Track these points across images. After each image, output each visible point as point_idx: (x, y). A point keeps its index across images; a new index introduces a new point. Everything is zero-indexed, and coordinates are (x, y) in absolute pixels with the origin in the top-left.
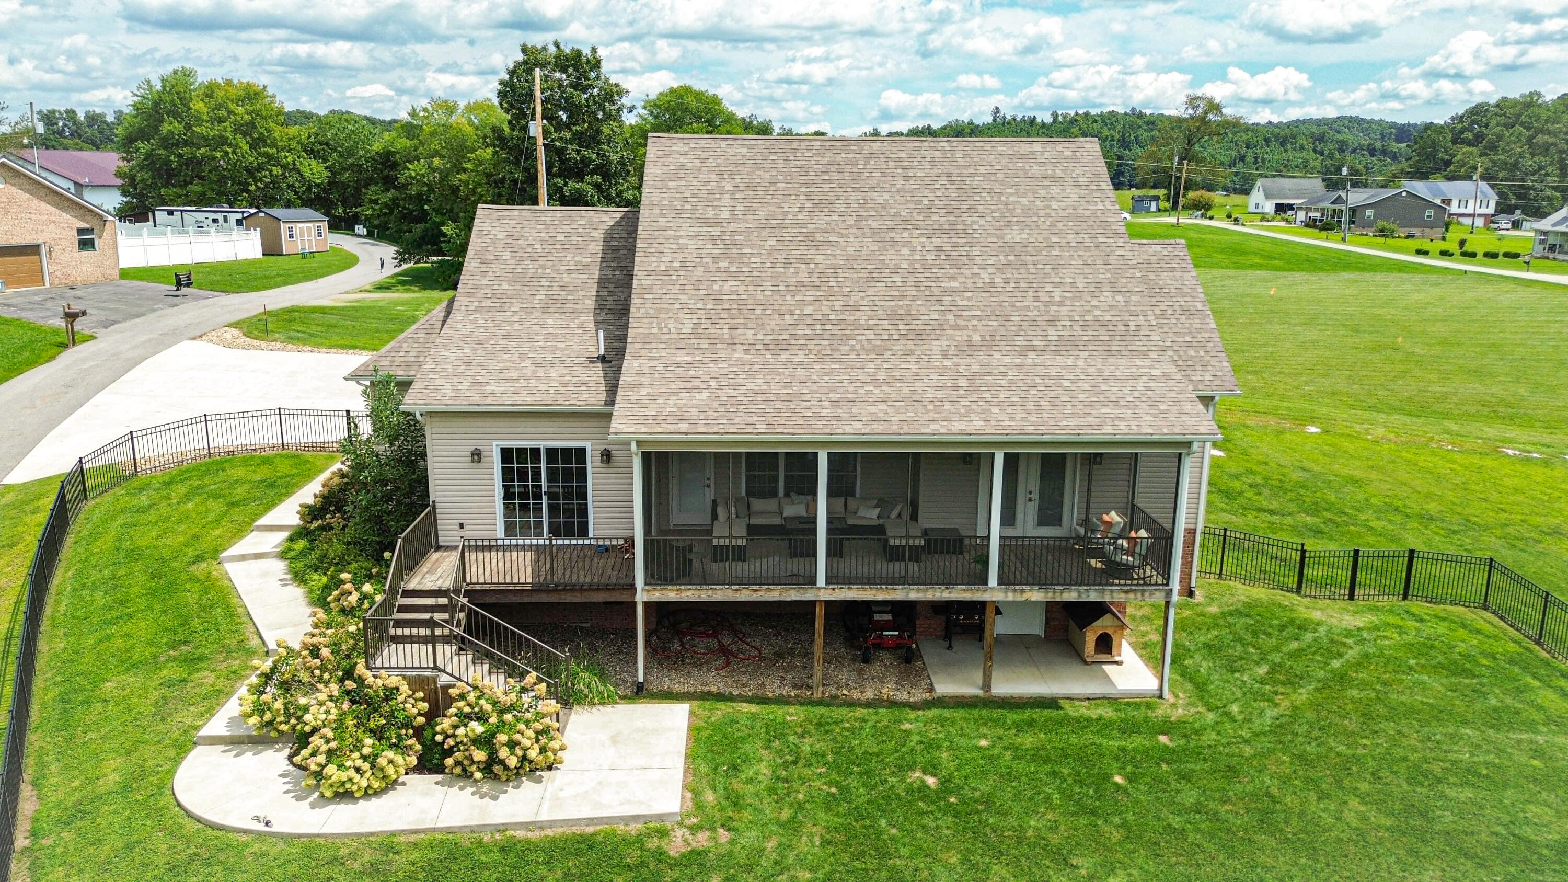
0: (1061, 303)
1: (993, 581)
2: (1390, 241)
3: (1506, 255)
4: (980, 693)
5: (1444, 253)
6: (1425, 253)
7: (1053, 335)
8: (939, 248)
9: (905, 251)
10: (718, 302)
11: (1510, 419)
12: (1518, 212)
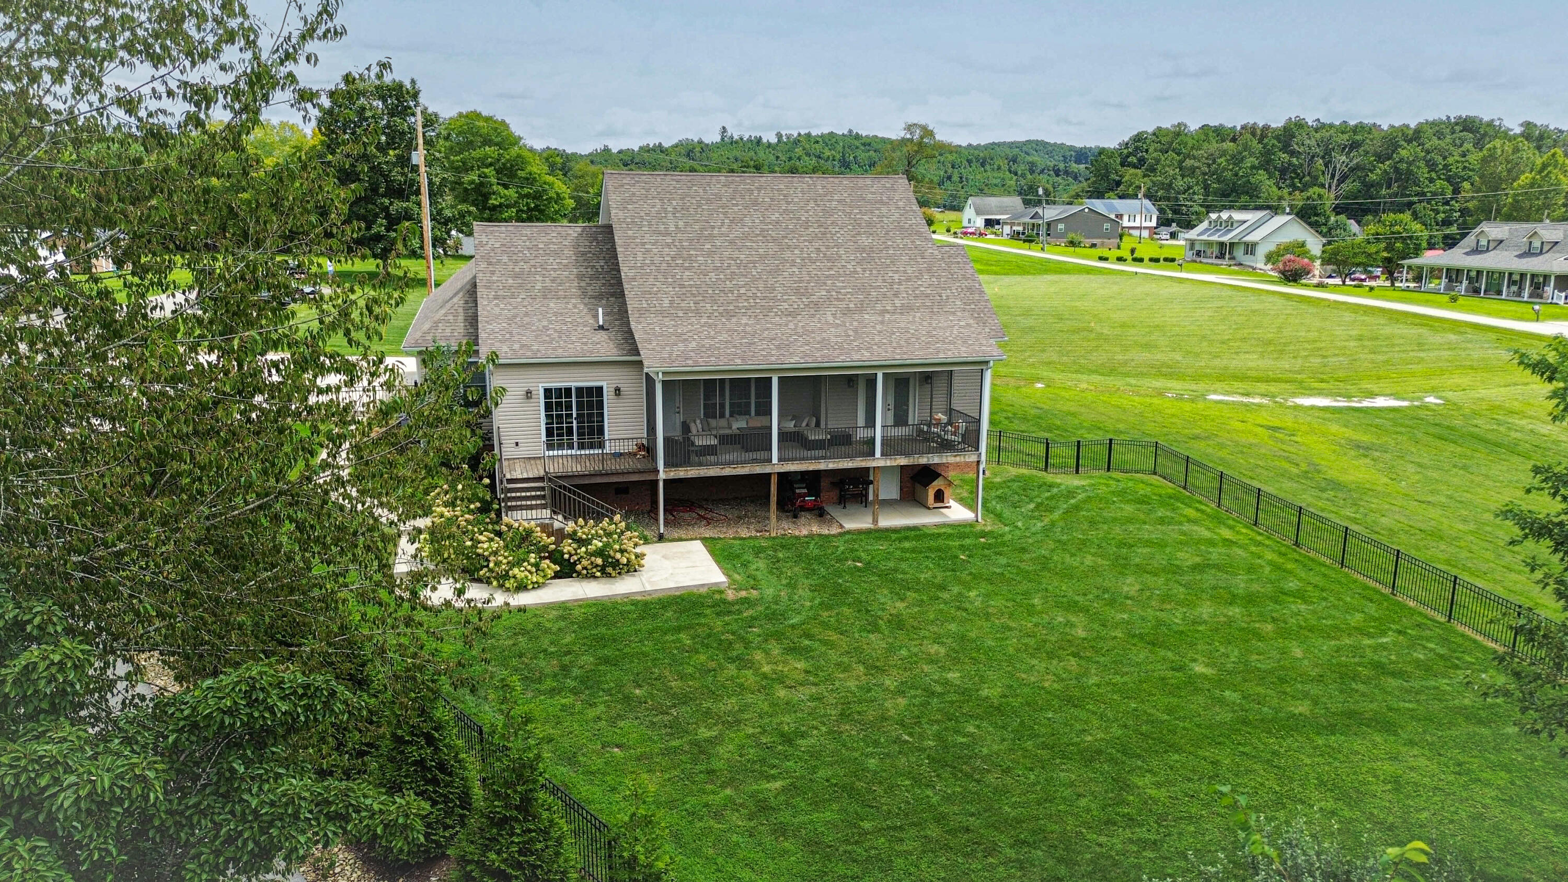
0: (900, 283)
1: (878, 454)
2: (1077, 249)
3: (1166, 260)
4: (872, 526)
5: (1120, 259)
6: (1106, 259)
7: (898, 303)
8: (818, 250)
9: (797, 252)
10: (682, 286)
11: (1169, 376)
12: (1174, 225)
